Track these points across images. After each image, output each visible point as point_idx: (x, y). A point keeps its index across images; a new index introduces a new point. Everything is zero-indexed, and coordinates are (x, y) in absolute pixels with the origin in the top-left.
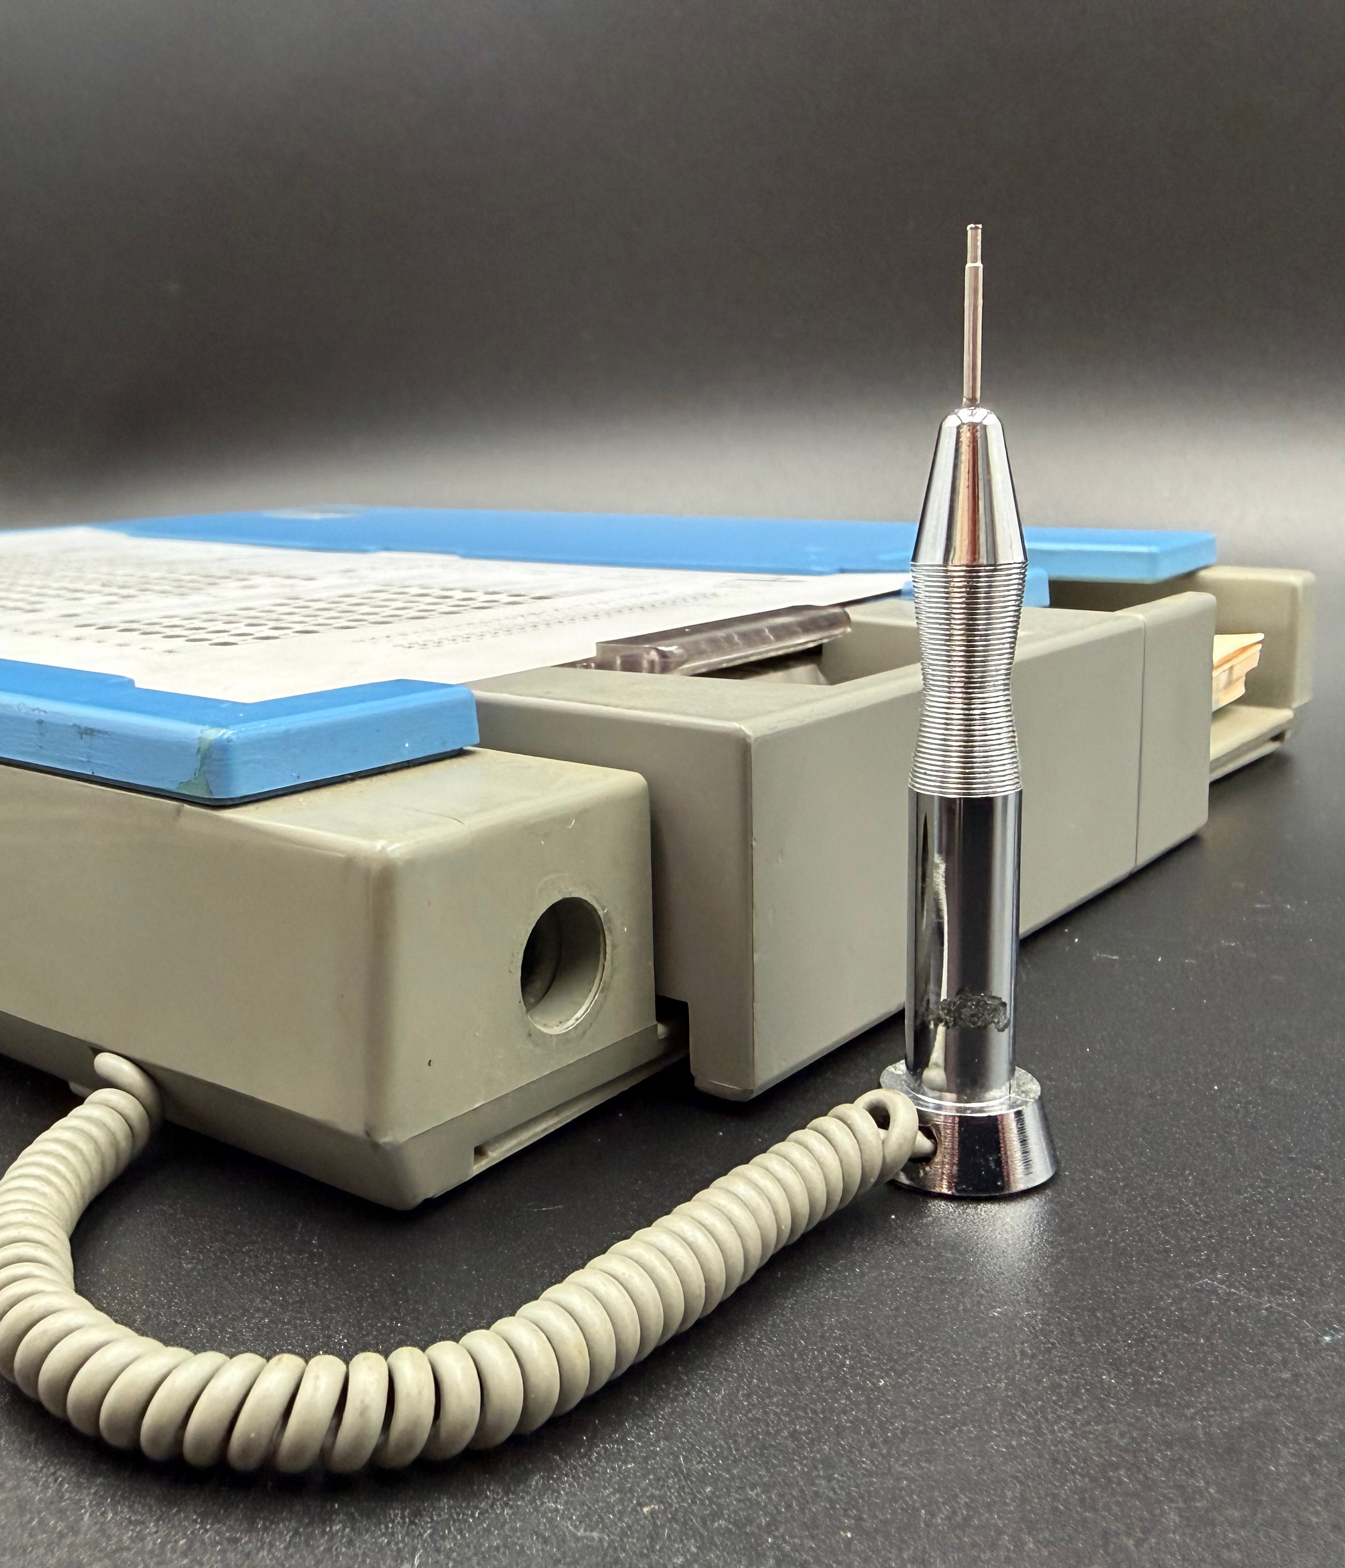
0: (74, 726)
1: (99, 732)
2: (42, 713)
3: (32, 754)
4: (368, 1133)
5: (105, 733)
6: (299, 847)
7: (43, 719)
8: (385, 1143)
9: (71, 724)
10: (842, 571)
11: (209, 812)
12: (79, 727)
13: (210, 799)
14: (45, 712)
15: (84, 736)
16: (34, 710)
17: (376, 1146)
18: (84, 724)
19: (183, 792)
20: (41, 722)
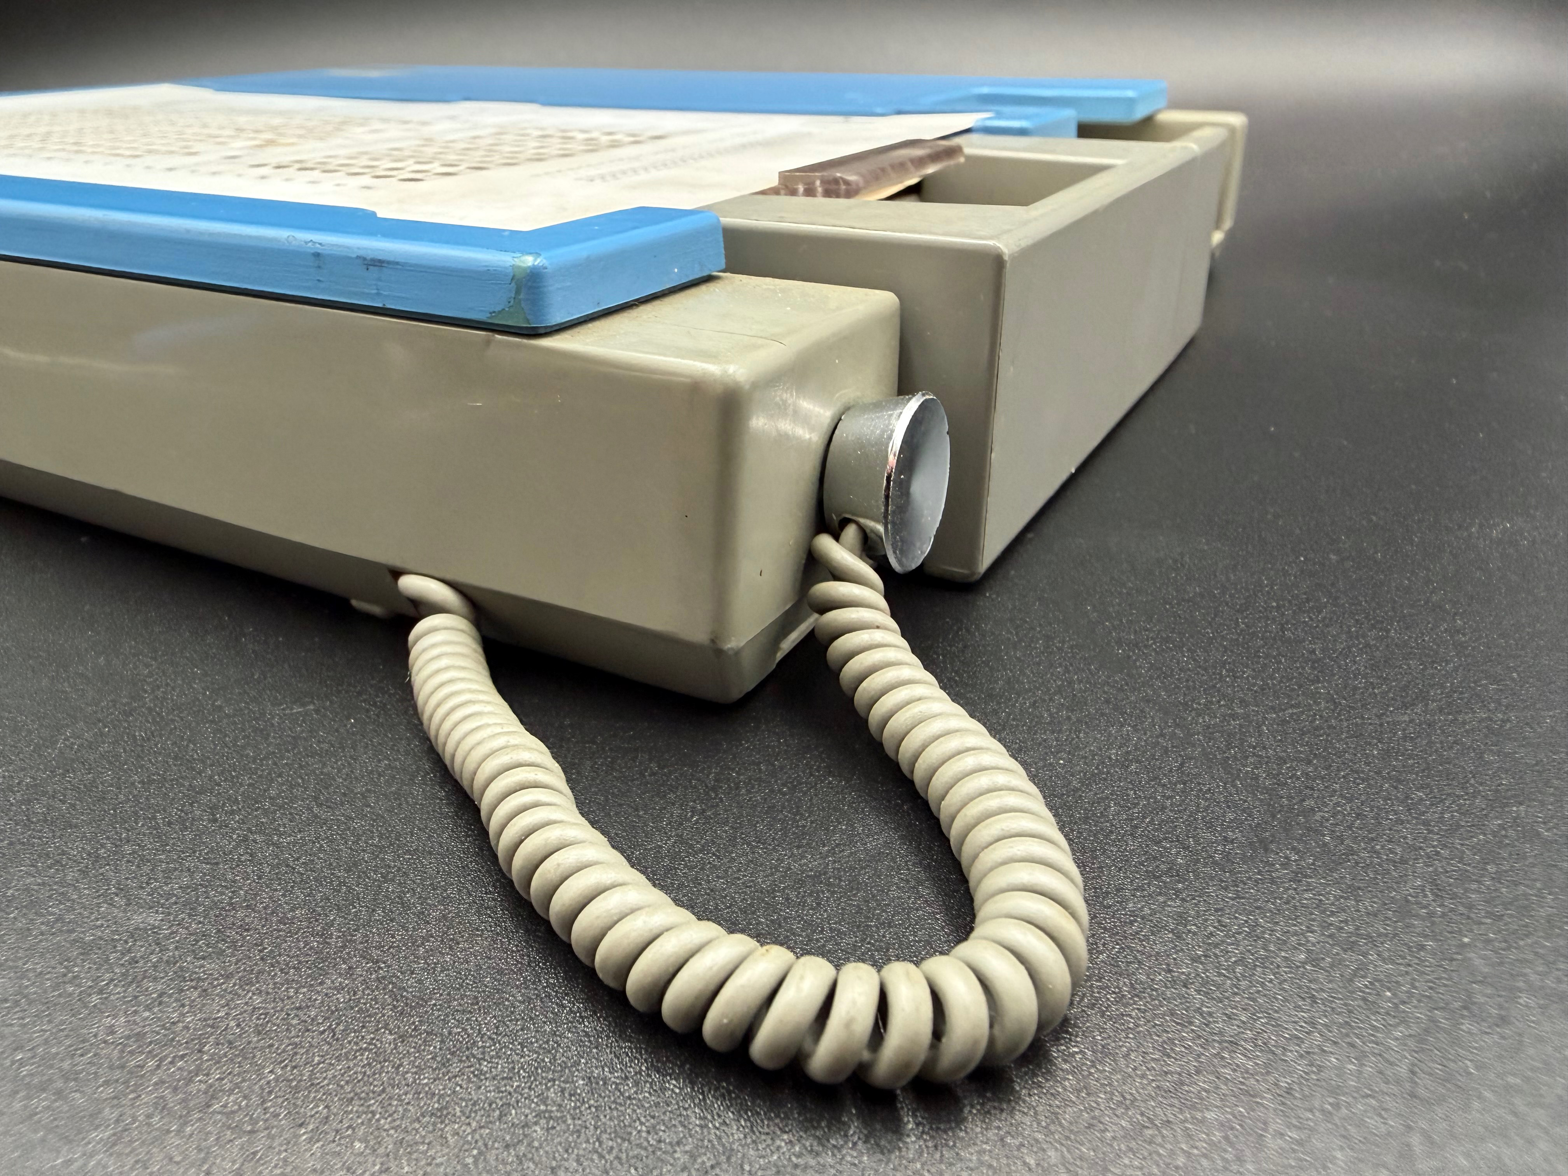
0: (358, 257)
1: (389, 262)
2: (318, 246)
3: (309, 289)
4: (713, 641)
5: (397, 263)
6: (637, 374)
7: (319, 251)
8: (729, 649)
9: (354, 256)
10: (899, 113)
11: (525, 341)
12: (365, 259)
13: (527, 328)
14: (320, 244)
15: (371, 268)
16: (306, 243)
17: (719, 652)
18: (370, 255)
19: (496, 322)
20: (317, 255)
